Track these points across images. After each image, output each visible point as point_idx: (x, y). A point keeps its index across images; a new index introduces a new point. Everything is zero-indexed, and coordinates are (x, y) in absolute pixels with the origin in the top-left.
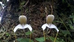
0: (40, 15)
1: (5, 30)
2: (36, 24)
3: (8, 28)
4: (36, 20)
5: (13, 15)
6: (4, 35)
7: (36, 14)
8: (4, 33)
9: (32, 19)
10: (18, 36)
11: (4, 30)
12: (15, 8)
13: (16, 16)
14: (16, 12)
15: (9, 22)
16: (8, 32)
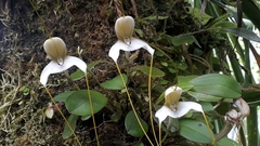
0: (99, 11)
1: (16, 81)
2: (95, 43)
3: (23, 73)
4: (92, 30)
5: (22, 31)
6: (18, 95)
7: (87, 11)
8: (16, 90)
9: (81, 30)
10: (57, 88)
11: (13, 81)
12: (22, 11)
13: (32, 34)
14: (27, 21)
15: (18, 55)
16: (24, 83)
